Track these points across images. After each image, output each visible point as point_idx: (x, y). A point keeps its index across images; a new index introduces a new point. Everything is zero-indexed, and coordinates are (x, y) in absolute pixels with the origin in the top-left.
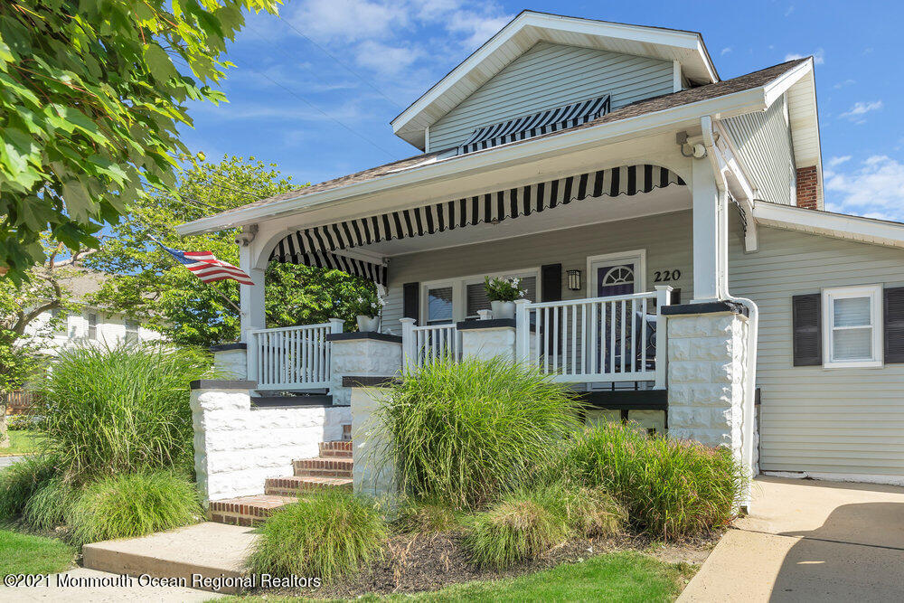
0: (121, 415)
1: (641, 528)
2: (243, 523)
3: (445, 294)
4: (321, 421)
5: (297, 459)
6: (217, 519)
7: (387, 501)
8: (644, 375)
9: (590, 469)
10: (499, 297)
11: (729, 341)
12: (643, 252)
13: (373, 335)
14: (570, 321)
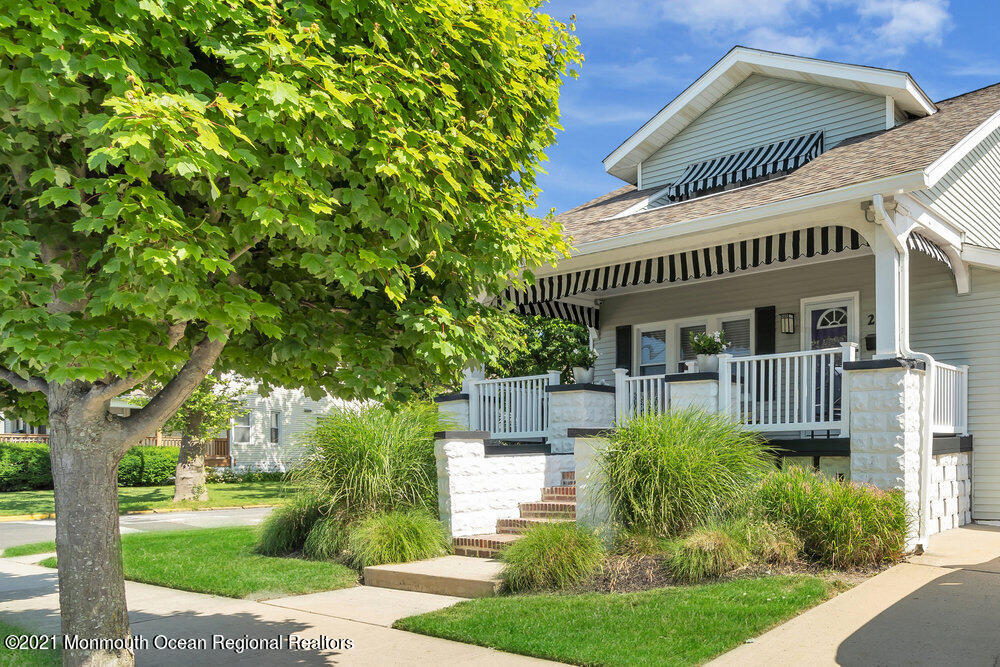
0: (380, 463)
1: (817, 558)
2: (483, 555)
3: (660, 335)
4: (543, 468)
5: (523, 503)
6: (460, 553)
7: (603, 529)
8: (831, 425)
9: (773, 507)
10: (704, 351)
11: (901, 394)
12: (856, 295)
13: (589, 387)
14: (783, 371)
